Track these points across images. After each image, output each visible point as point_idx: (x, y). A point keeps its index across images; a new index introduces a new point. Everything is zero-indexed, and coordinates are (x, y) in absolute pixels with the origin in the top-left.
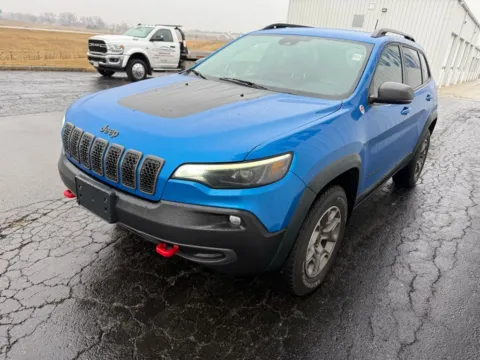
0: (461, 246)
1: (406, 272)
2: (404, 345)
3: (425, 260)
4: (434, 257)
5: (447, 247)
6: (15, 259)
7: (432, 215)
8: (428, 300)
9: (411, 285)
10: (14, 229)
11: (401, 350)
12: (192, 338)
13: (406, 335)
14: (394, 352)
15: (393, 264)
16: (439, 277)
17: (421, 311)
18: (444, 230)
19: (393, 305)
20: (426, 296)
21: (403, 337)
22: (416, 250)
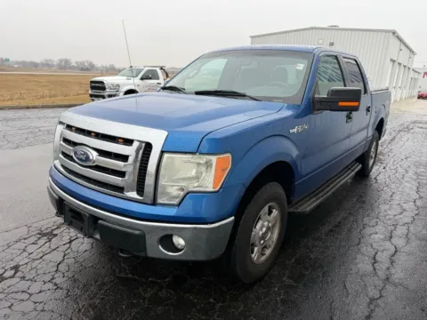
0: (411, 229)
1: (370, 249)
2: (372, 300)
3: (384, 240)
4: (391, 237)
5: (401, 231)
6: (69, 251)
7: (387, 207)
8: (388, 268)
9: (374, 258)
10: (62, 229)
11: (370, 303)
12: (211, 300)
13: (373, 293)
14: (365, 304)
15: (358, 244)
16: (396, 252)
17: (383, 277)
18: (397, 217)
19: (361, 272)
20: (387, 265)
21: (371, 294)
22: (377, 233)
